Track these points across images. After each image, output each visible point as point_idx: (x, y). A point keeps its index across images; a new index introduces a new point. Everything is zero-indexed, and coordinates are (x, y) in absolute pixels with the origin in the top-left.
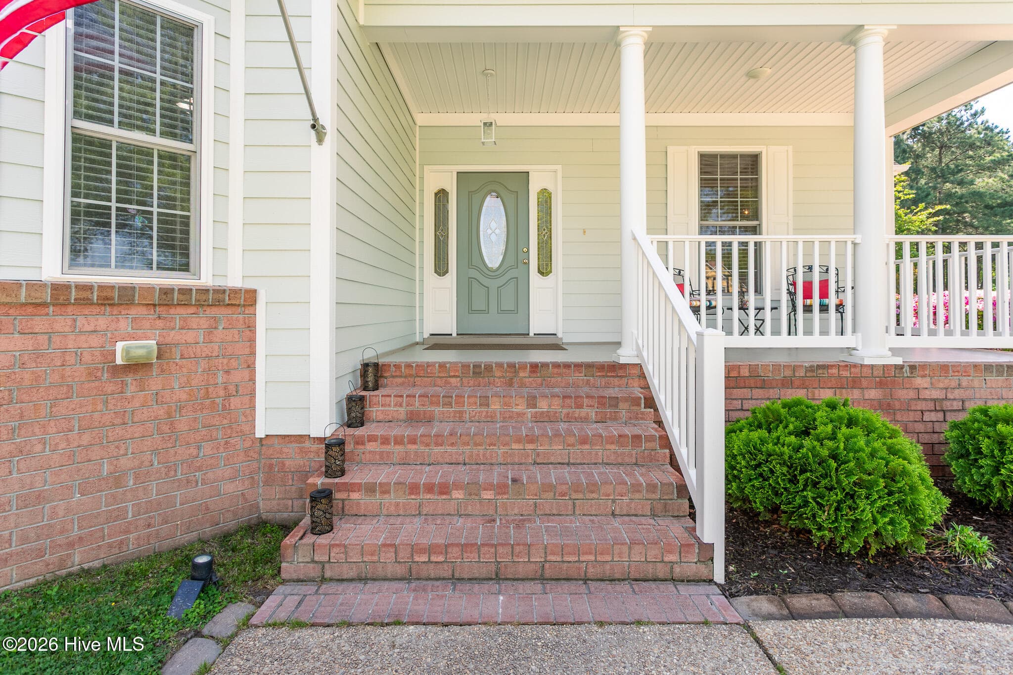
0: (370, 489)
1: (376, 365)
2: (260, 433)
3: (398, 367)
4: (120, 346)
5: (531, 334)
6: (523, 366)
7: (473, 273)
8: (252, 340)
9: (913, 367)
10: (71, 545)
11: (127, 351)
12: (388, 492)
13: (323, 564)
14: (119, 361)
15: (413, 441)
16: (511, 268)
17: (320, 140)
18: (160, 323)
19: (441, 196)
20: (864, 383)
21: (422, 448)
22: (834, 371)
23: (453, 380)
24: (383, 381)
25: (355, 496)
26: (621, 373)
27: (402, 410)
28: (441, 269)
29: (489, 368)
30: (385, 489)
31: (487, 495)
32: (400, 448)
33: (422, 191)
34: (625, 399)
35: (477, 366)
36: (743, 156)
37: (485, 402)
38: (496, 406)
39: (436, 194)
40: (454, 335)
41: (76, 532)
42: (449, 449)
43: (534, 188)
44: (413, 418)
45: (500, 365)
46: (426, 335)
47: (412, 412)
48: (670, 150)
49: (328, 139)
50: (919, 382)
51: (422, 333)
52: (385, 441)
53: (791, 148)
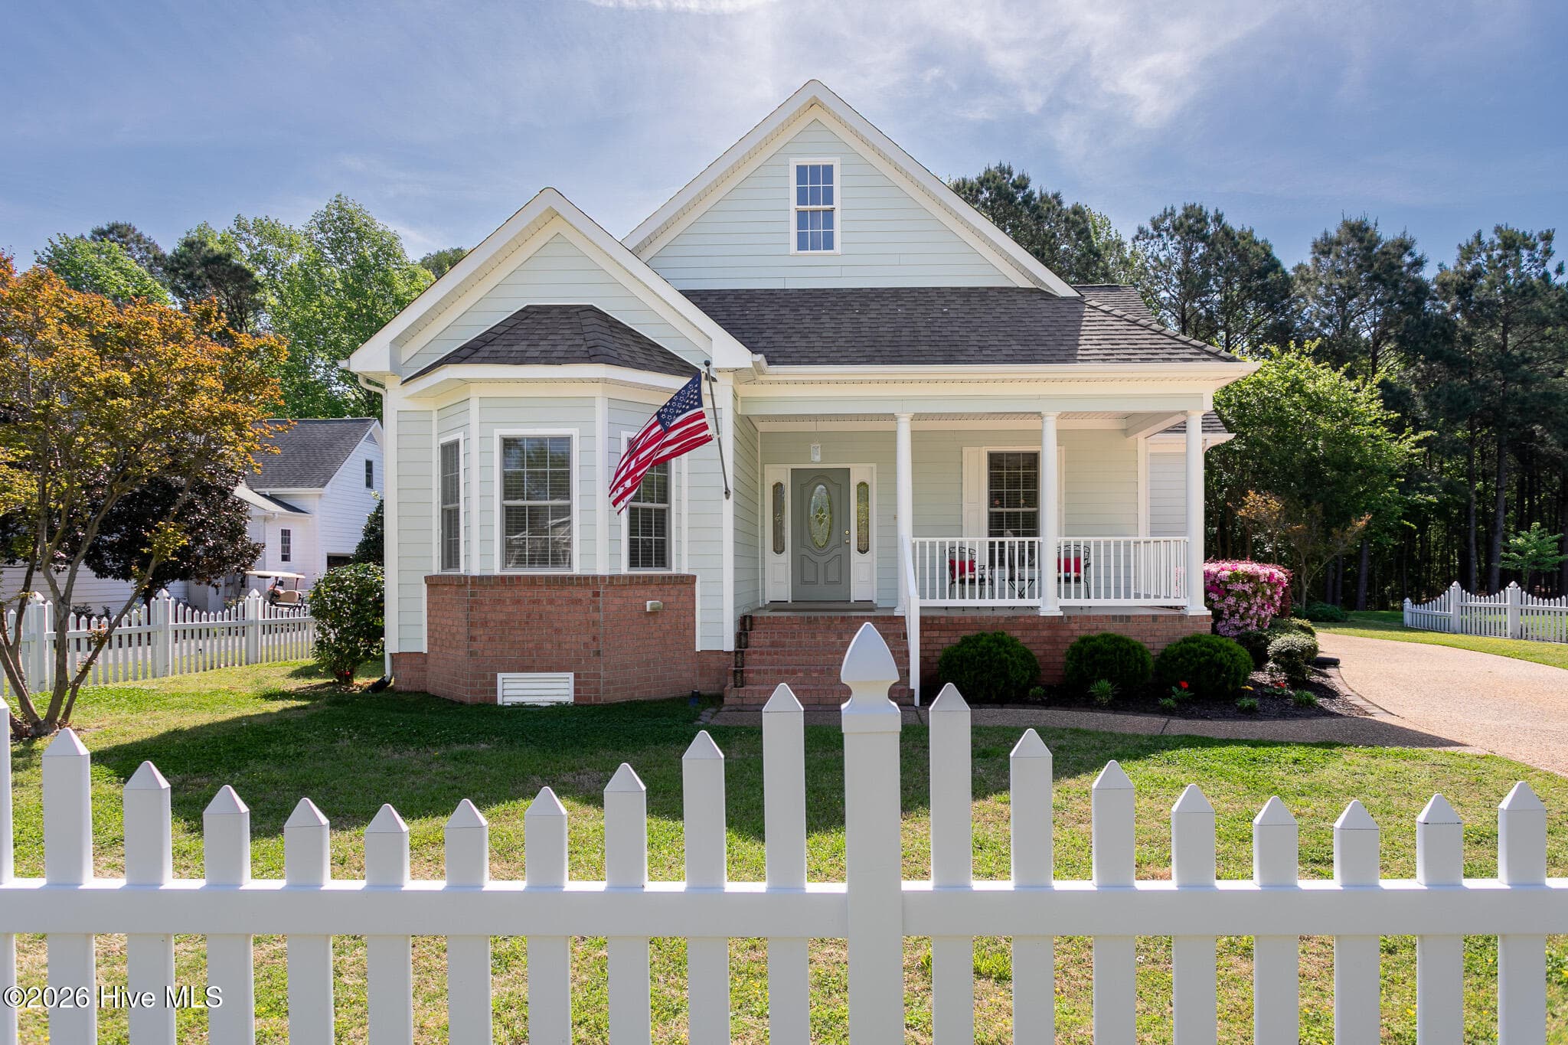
0: (759, 672)
1: (751, 617)
2: (698, 649)
3: (762, 618)
4: (649, 603)
5: (852, 601)
6: (836, 618)
7: (805, 551)
8: (694, 601)
9: (1069, 617)
10: (635, 689)
11: (651, 605)
12: (767, 673)
13: (742, 698)
14: (648, 610)
15: (776, 653)
16: (834, 547)
17: (727, 498)
18: (660, 593)
19: (778, 488)
20: (1040, 627)
21: (781, 657)
22: (1023, 620)
23: (795, 626)
24: (754, 627)
25: (751, 675)
26: (894, 621)
27: (767, 641)
28: (779, 548)
29: (816, 619)
30: (766, 672)
31: (815, 675)
32: (769, 657)
33: (763, 485)
34: (893, 634)
35: (809, 618)
36: (1025, 454)
37: (814, 636)
38: (819, 638)
39: (774, 487)
40: (790, 601)
41: (636, 684)
42: (795, 658)
43: (854, 481)
44: (773, 644)
45: (823, 617)
46: (767, 602)
47: (773, 642)
48: (965, 450)
49: (731, 497)
50: (1073, 626)
51: (763, 600)
52: (762, 653)
53: (1063, 448)
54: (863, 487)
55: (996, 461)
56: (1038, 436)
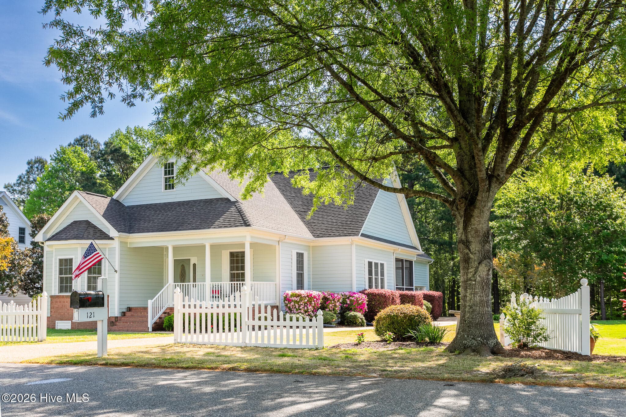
12: (121, 323)
17: (116, 273)
24: (131, 310)
36: (240, 252)
43: (192, 263)
48: (223, 251)
53: (252, 250)
54: (194, 265)
55: (232, 254)
56: (243, 245)
